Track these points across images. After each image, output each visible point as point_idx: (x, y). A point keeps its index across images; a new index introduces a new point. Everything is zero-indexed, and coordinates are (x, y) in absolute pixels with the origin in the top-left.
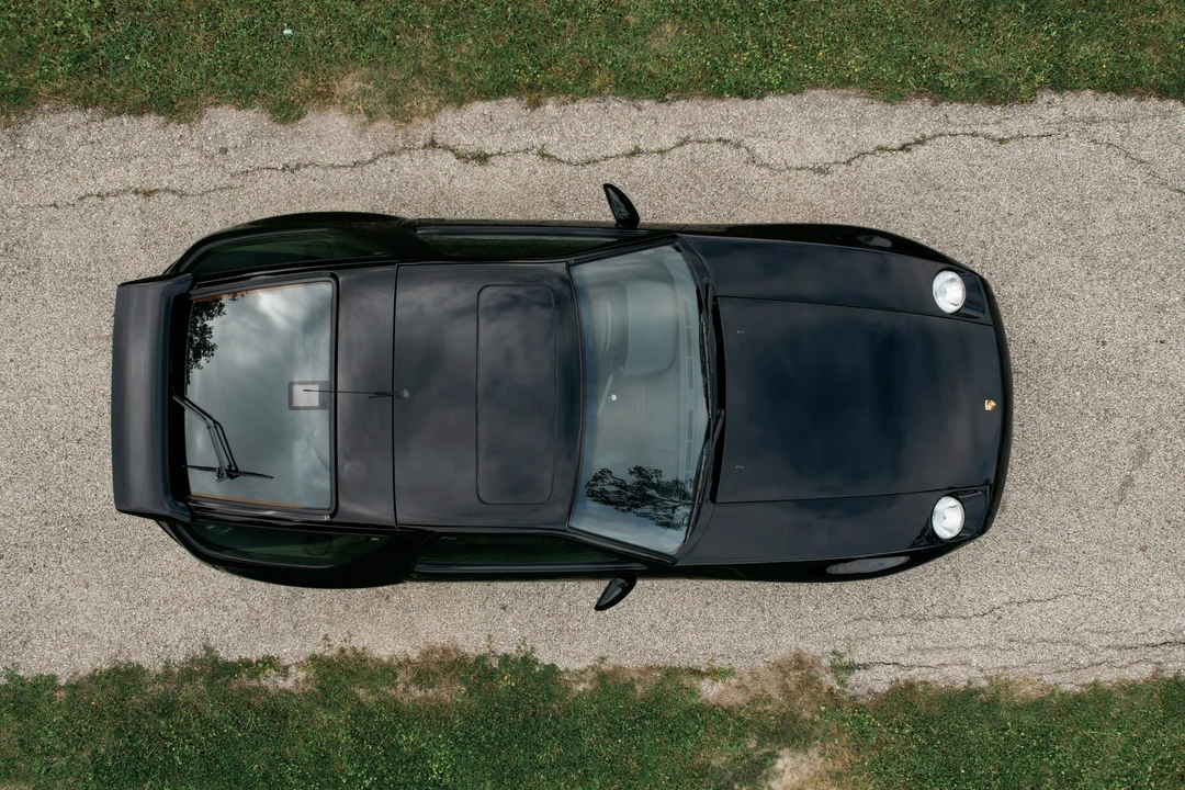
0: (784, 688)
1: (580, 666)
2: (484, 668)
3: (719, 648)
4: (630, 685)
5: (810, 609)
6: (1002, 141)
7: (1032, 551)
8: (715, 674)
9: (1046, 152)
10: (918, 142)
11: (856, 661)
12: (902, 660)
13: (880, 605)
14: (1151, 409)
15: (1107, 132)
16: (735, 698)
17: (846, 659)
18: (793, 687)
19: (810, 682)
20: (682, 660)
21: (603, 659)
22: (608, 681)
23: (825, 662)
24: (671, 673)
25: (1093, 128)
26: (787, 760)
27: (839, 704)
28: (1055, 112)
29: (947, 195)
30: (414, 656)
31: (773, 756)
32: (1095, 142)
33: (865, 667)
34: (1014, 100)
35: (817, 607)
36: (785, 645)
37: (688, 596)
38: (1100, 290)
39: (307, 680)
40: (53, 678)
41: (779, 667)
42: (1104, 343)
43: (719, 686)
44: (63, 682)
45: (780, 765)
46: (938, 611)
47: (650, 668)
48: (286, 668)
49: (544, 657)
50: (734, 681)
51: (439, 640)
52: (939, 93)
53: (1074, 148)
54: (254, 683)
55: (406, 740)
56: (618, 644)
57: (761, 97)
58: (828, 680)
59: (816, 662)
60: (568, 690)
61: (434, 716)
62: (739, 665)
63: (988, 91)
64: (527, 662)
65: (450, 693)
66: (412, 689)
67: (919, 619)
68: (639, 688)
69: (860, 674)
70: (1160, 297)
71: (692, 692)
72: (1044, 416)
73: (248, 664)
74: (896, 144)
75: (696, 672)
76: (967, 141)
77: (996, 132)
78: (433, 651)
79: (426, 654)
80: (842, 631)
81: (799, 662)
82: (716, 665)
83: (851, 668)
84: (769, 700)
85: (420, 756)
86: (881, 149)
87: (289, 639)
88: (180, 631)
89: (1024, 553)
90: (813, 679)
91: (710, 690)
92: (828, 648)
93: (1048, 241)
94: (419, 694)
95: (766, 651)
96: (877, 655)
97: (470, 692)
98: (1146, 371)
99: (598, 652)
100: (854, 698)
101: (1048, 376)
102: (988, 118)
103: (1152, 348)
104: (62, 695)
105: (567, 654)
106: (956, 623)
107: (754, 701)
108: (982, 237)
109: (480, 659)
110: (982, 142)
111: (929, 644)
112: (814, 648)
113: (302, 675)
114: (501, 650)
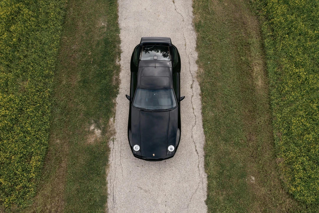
0: (111, 131)
1: (117, 101)
2: (117, 88)
3: (118, 121)
4: (113, 108)
5: (123, 135)
6: (198, 167)
7: (130, 171)
8: (114, 120)
9: (197, 175)
10: (197, 152)
11: (114, 142)
12: (114, 149)
13: (123, 146)
14: (154, 193)
15: (201, 186)
16: (110, 123)
17: (115, 140)
18: (111, 132)
19: (112, 134)
20: (116, 115)
21: (117, 104)
22: (114, 104)
23: (115, 137)
24: (115, 114)
25: (201, 183)
26: (100, 131)
27: (108, 139)
28: (204, 176)
29: (189, 157)
30: (120, 78)
31: (100, 129)
32: (199, 183)
33: (113, 143)
34: (205, 169)
35: (123, 136)
36: (118, 131)
37: (126, 116)
38: (174, 184)
39: (117, 64)
40: (120, 34)
41: (114, 130)
42: (165, 184)
43: (112, 121)
44: (119, 35)
45: (99, 130)
46: (122, 155)
47: (116, 111)
48: (119, 62)
49: (118, 96)
50: (113, 123)
51: (122, 82)
52: (206, 156)
53: (198, 180)
54: (117, 58)
55: (108, 77)
56: (120, 106)
57: (203, 128)
58: (112, 138)
59: (115, 135)
60: (113, 99)
61: (111, 80)
62: (115, 124)
63: (207, 165)
64: (118, 93)
65: (114, 83)
66: (115, 78)
67: (120, 152)
68: (113, 109)
69: (112, 143)
70: (173, 195)
71: (111, 117)
72: (153, 173)
73: (120, 57)
74: (197, 149)
75: (114, 117)
76: (198, 161)
77: (200, 166)
78: (120, 81)
79: (120, 80)
80: (119, 139)
81: (115, 133)
82: (116, 120)
83: (113, 141)
84: (109, 128)
85: (105, 79)
86: (196, 147)
87: (123, 62)
88: (125, 48)
89: (130, 170)
90: (112, 135)
91: (112, 119)
92: (117, 138)
93: (182, 175)
94: (114, 79)
95: (117, 128)
96: (115, 145)
97: (114, 86)
98: (160, 192)
99: (119, 103)
100: (109, 142)
101: (159, 174)
102: (202, 165)
103: (164, 193)
104: (118, 35)
105: (119, 99)
106: (119, 158)
107: (109, 126)
108: (182, 163)
109: (119, 87)
110: (198, 163)
111: (116, 154)
112: (117, 135)
113: (118, 64)
114: (120, 90)
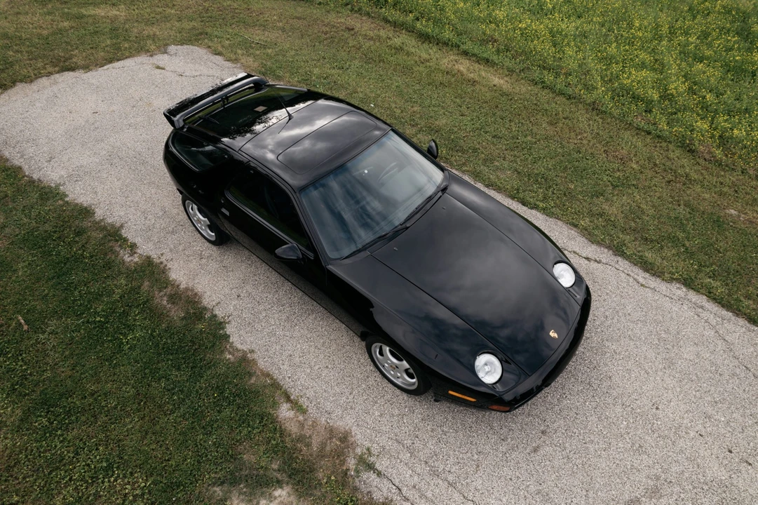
0: (323, 445)
1: (239, 347)
2: (201, 313)
3: (310, 393)
4: (250, 375)
5: (377, 413)
6: (642, 285)
7: (539, 492)
8: (297, 406)
9: (667, 304)
10: (596, 261)
11: (377, 466)
12: (404, 490)
13: (418, 444)
14: (675, 468)
16: (293, 428)
17: (372, 459)
18: (328, 448)
19: (340, 455)
20: (287, 384)
21: (252, 351)
22: (244, 364)
23: (359, 451)
24: (276, 385)
25: (700, 310)
26: (284, 493)
27: (344, 484)
28: (679, 292)
29: (598, 287)
30: (182, 287)
31: (279, 483)
32: (699, 316)
33: (379, 474)
34: (659, 276)
35: (381, 415)
36: (345, 421)
37: (322, 356)
38: (668, 380)
39: (136, 263)
40: (66, 196)
41: (331, 431)
42: (657, 408)
43: (291, 414)
44: (67, 199)
45: (278, 493)
46: (451, 478)
47: (268, 375)
48: (135, 253)
49: (229, 329)
50: (301, 418)
51: (199, 289)
52: (619, 251)
53: (687, 312)
54: (118, 249)
55: (136, 316)
56: (267, 350)
57: (532, 208)
58: (351, 463)
59: (353, 445)
60: (222, 352)
61: (155, 314)
62: (312, 411)
63: (647, 267)
64: (222, 325)
65: (176, 313)
66: (165, 298)
67: (435, 473)
68: (253, 380)
69: (373, 476)
70: (710, 410)
71: (275, 405)
72: (594, 418)
73: (126, 240)
74: (584, 255)
75: (288, 398)
76: (623, 275)
77: (641, 280)
78: (192, 290)
79: (187, 289)
80: (383, 440)
81: (345, 438)
82: (301, 401)
83: (371, 467)
84: (308, 445)
85: (131, 328)
86: (574, 252)
87: (150, 245)
88: (122, 213)
89: (533, 488)
90: (343, 453)
91: (285, 412)
92: (367, 444)
93: (646, 338)
94: (165, 302)
95: (333, 416)
96: (391, 472)
97: (183, 319)
98: (681, 443)
99: (254, 347)
100: (356, 489)
101: (610, 400)
102: (642, 276)
103: (692, 434)
104: (61, 202)
105: (240, 336)
106: (456, 496)
107: (301, 439)
108: (607, 313)
109: (205, 309)
110: (631, 280)
111: (429, 494)
112: (362, 438)
113: (136, 259)
114: (217, 312)
